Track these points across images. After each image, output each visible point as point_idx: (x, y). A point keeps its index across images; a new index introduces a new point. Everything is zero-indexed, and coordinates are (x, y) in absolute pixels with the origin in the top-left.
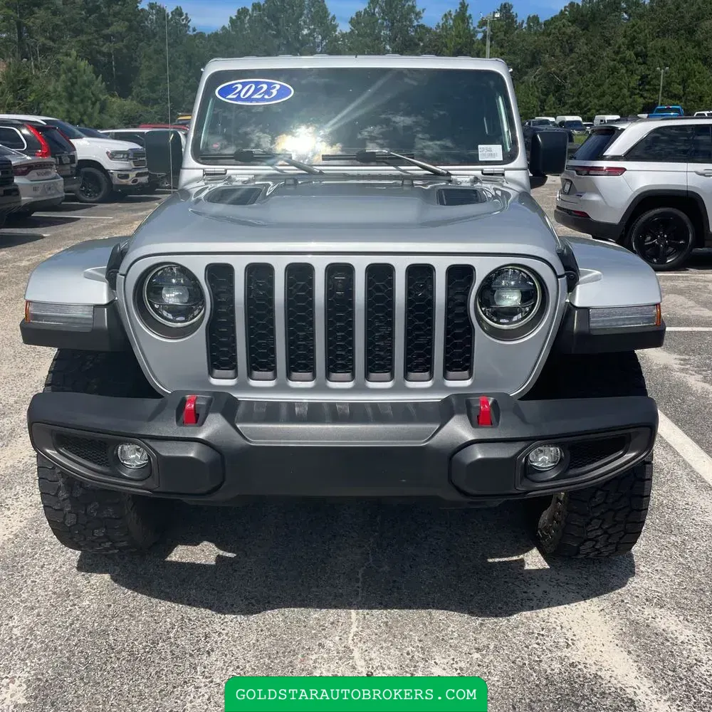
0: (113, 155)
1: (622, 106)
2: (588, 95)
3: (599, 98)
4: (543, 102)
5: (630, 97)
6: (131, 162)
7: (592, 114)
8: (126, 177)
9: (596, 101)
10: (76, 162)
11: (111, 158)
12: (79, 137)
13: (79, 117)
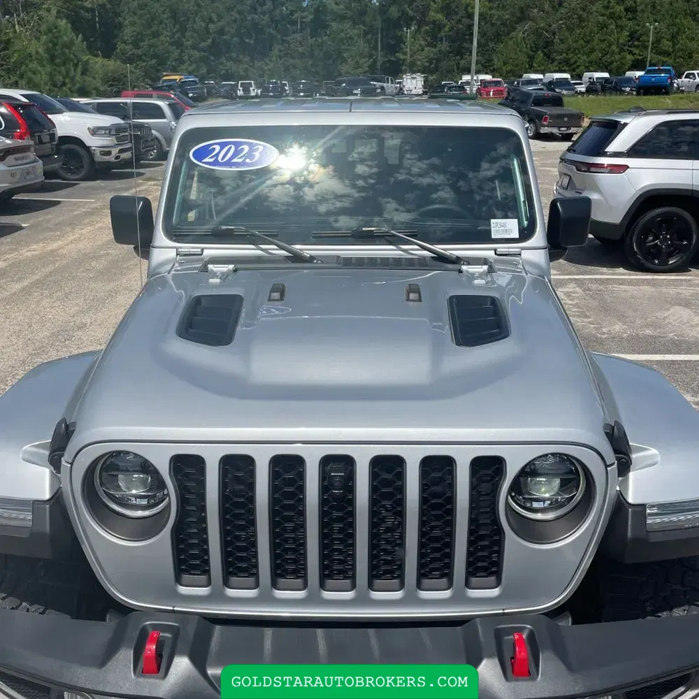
0: (94, 131)
1: (612, 63)
2: (577, 51)
3: (588, 55)
4: (531, 58)
5: (620, 54)
6: (114, 138)
7: (581, 71)
8: (109, 153)
9: (585, 57)
10: (57, 138)
11: (93, 135)
12: (59, 112)
13: (62, 80)
